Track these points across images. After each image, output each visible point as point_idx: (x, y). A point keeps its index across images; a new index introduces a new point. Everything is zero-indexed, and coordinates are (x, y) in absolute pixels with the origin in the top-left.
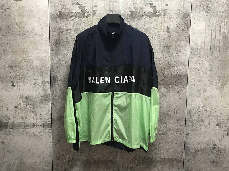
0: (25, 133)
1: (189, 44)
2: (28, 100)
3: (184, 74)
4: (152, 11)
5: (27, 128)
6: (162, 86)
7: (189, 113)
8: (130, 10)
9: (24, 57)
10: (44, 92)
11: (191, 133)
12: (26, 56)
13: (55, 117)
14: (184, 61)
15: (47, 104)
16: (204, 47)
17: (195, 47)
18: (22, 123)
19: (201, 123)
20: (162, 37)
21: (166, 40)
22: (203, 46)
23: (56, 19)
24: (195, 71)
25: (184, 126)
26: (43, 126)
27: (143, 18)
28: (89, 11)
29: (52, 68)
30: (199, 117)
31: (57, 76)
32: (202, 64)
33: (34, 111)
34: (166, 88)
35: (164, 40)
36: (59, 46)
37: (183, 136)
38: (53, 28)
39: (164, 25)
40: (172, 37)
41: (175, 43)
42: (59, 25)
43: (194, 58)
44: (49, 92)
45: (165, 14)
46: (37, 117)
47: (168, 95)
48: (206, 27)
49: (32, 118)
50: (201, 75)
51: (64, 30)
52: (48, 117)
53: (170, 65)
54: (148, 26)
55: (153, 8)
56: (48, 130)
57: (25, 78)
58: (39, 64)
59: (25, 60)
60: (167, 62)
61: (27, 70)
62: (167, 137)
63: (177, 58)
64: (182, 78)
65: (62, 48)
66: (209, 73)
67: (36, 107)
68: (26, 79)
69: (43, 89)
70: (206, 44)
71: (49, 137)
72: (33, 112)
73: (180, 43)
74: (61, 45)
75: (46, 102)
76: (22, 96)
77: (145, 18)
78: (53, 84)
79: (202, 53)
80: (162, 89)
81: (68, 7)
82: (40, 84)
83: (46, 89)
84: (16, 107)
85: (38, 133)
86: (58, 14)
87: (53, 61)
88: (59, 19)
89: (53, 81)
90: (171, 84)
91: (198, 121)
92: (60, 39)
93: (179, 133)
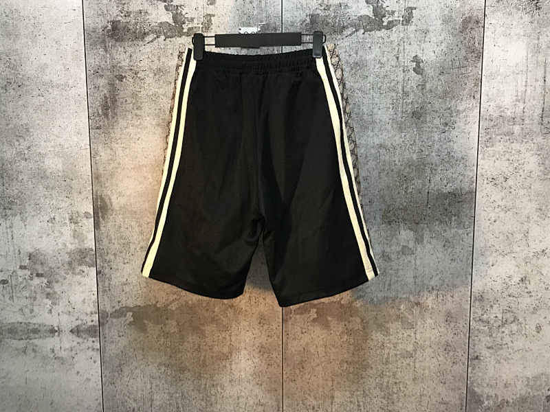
0: (29, 351)
1: (479, 105)
2: (35, 262)
3: (464, 192)
4: (371, 14)
5: (36, 338)
6: (402, 225)
7: (480, 300)
8: (307, 12)
9: (21, 147)
10: (76, 241)
11: (485, 354)
12: (26, 144)
13: (109, 309)
14: (464, 153)
15: (86, 272)
16: (524, 112)
17: (496, 115)
18: (21, 323)
19: (514, 327)
20: (400, 88)
21: (412, 96)
22: (519, 110)
23: (104, 41)
24: (497, 182)
25: (465, 335)
26: (76, 331)
27: (345, 33)
28: (192, 19)
29: (96, 177)
30: (509, 310)
31: (110, 199)
32: (518, 161)
33: (51, 291)
34: (411, 229)
35: (406, 94)
36: (114, 117)
37: (464, 364)
38: (97, 67)
39: (406, 51)
40: (428, 86)
41: (437, 104)
42: (113, 58)
43: (493, 145)
44: (90, 243)
45: (407, 20)
46: (60, 308)
47: (419, 249)
48: (530, 56)
49: (47, 311)
50: (514, 192)
51: (126, 72)
52: (91, 308)
53: (425, 166)
54: (361, 56)
55: (375, 5)
56: (90, 344)
57: (27, 205)
58: (60, 166)
59: (23, 156)
60: (415, 157)
61: (30, 182)
62: (417, 366)
63: (444, 146)
64: (459, 202)
65: (122, 123)
66: (537, 186)
67: (57, 282)
68: (30, 205)
69: (74, 234)
70: (528, 105)
71: (95, 362)
72: (48, 294)
73: (454, 101)
74: (118, 113)
75: (84, 268)
76: (19, 251)
77: (350, 35)
78: (101, 219)
79: (517, 129)
80: (403, 232)
81: (134, 7)
82: (65, 219)
83: (82, 234)
84: (4, 282)
85: (65, 350)
86: (110, 27)
87: (98, 158)
88: (110, 43)
89: (102, 212)
90: (427, 218)
91: (504, 323)
92: (117, 98)
93: (451, 353)
